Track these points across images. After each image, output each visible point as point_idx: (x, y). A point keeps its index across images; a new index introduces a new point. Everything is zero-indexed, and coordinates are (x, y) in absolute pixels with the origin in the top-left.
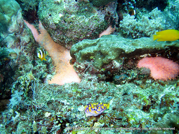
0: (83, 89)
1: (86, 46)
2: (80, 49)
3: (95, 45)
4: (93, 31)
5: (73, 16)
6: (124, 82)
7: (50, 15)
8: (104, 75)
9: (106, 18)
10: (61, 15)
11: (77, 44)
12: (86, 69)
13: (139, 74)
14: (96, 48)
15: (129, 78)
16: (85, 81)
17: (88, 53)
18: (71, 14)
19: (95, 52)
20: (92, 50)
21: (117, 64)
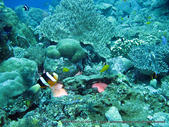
0: (69, 97)
1: (69, 80)
2: (66, 81)
3: (73, 79)
4: (71, 73)
5: (62, 67)
6: (87, 94)
7: (52, 67)
8: (78, 91)
9: (77, 67)
10: (57, 67)
11: (65, 79)
12: (70, 89)
13: (93, 90)
14: (74, 80)
15: (89, 92)
16: (70, 94)
17: (71, 82)
18: (61, 66)
19: (74, 82)
20: (72, 81)
21: (83, 86)
